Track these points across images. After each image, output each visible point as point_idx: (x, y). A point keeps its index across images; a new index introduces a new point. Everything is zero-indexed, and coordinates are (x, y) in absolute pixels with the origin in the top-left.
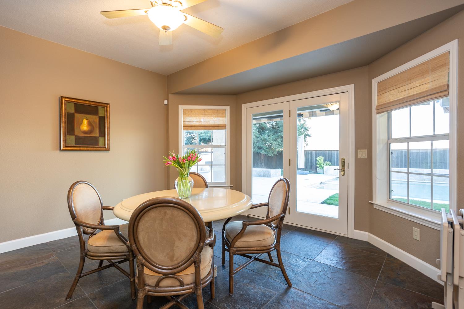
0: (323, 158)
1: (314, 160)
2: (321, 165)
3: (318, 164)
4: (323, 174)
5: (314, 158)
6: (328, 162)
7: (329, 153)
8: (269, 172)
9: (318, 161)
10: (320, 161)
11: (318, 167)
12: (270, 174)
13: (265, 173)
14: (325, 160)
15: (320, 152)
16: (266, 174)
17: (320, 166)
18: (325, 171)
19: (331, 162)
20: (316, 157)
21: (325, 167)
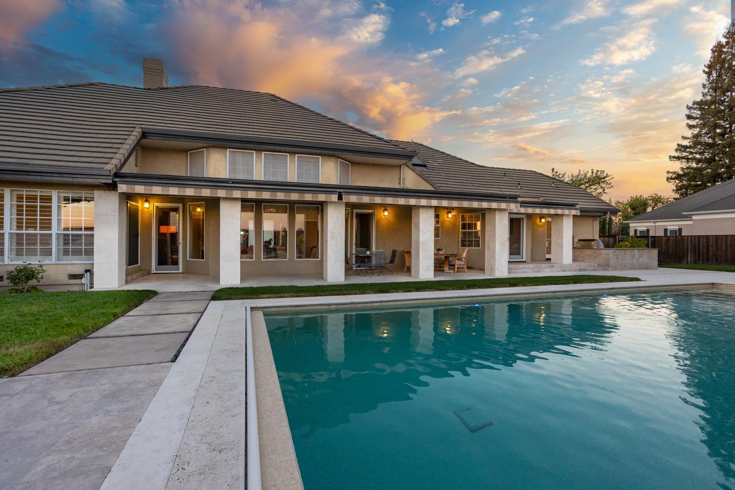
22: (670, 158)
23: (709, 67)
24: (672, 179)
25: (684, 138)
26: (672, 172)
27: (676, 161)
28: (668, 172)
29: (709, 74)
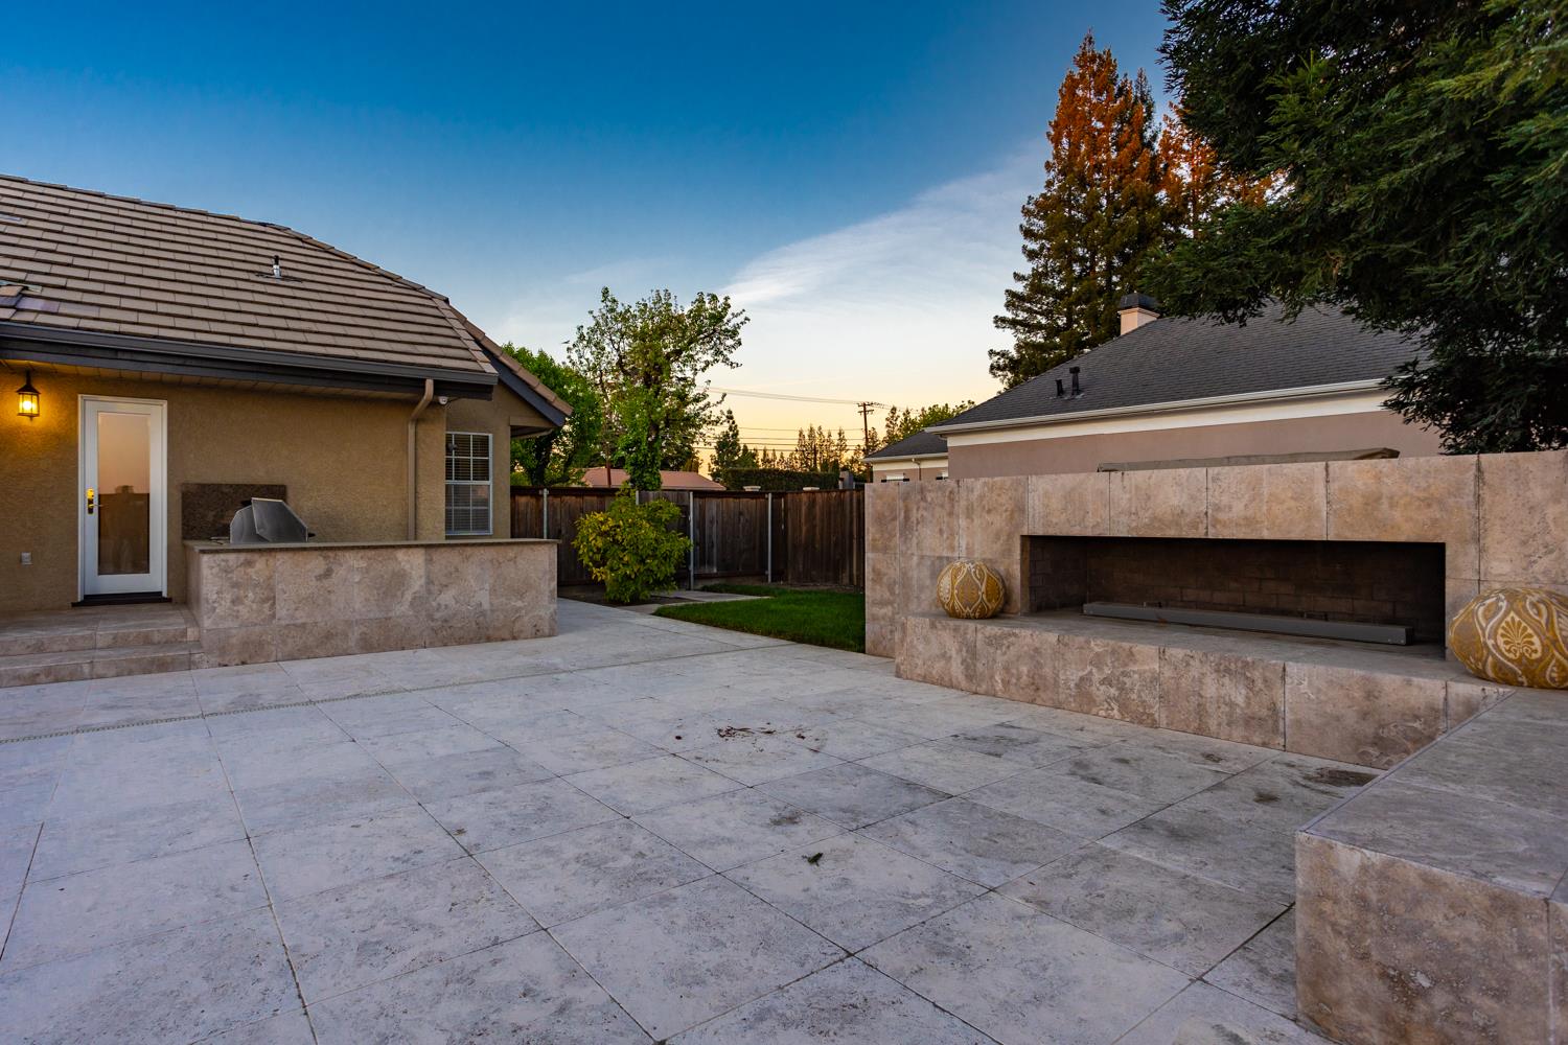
22: (996, 322)
23: (1056, 126)
24: (999, 368)
25: (1018, 277)
26: (998, 353)
27: (1006, 330)
28: (992, 353)
29: (1056, 141)
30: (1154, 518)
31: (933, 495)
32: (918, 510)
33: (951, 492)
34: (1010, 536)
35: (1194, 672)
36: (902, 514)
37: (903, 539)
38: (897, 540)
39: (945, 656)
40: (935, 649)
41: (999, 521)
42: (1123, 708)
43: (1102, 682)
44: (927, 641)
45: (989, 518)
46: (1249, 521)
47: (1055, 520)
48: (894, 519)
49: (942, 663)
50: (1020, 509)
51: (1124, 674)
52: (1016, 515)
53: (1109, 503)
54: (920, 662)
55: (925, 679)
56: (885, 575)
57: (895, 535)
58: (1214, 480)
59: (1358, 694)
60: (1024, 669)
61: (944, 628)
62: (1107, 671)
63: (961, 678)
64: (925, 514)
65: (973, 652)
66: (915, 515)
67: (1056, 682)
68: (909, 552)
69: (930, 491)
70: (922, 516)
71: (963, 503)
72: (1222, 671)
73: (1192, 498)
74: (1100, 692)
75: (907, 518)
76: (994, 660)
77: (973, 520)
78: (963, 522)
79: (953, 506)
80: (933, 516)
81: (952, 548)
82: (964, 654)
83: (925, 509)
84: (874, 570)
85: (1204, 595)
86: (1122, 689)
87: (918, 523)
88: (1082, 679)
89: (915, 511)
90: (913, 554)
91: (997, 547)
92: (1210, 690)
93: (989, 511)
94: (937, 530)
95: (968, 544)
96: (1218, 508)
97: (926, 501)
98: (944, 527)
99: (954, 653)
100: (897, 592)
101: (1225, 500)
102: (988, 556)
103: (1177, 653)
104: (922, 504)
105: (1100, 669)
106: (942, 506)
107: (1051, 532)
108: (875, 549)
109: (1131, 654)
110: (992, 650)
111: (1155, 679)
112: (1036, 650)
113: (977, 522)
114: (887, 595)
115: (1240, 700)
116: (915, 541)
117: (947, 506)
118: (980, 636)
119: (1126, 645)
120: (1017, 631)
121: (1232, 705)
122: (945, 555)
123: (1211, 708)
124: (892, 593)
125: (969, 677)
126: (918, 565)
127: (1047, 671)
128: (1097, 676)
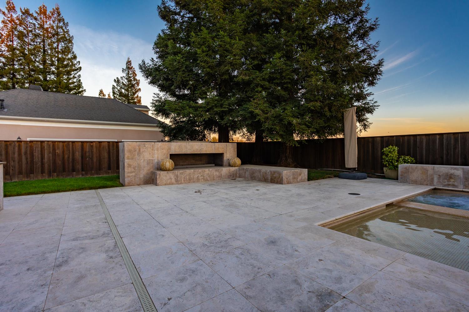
0: (396, 149)
1: (380, 153)
2: (392, 162)
3: (387, 161)
4: (397, 179)
5: (379, 149)
6: (407, 158)
7: (409, 141)
8: (280, 174)
9: (387, 155)
10: (390, 154)
11: (386, 166)
12: (282, 177)
13: (275, 175)
14: (400, 153)
15: (390, 138)
16: (275, 178)
17: (389, 164)
18: (402, 175)
19: (414, 156)
20: (382, 149)
21: (402, 166)
30: (193, 150)
31: (148, 145)
32: (143, 149)
33: (153, 145)
34: (167, 154)
35: (213, 172)
36: (138, 150)
37: (138, 156)
38: (136, 156)
39: (171, 179)
40: (168, 177)
41: (165, 151)
42: (204, 179)
43: (201, 176)
44: (166, 176)
45: (163, 151)
46: (206, 151)
47: (177, 151)
48: (135, 151)
49: (170, 180)
50: (170, 149)
51: (204, 174)
52: (169, 150)
53: (186, 148)
54: (164, 181)
55: (166, 185)
56: (132, 165)
57: (136, 155)
58: (202, 145)
59: (229, 170)
60: (188, 177)
61: (170, 173)
62: (201, 174)
63: (175, 182)
64: (145, 150)
65: (177, 176)
66: (142, 150)
67: (193, 178)
68: (140, 159)
69: (147, 145)
70: (144, 150)
71: (156, 147)
72: (216, 171)
73: (199, 147)
74: (201, 178)
75: (139, 151)
76: (182, 177)
77: (158, 151)
78: (156, 152)
79: (153, 148)
80: (147, 150)
81: (153, 157)
82: (175, 177)
83: (145, 149)
84: (128, 164)
85: (200, 163)
86: (204, 177)
87: (143, 152)
88: (198, 176)
89: (142, 149)
90: (141, 159)
91: (165, 156)
92: (215, 174)
93: (162, 149)
94: (149, 153)
95: (157, 156)
96: (202, 149)
97: (145, 147)
98: (151, 153)
99: (173, 177)
100: (136, 169)
101: (203, 148)
102: (162, 158)
103: (211, 169)
104: (144, 148)
105: (200, 174)
106: (150, 148)
107: (176, 153)
108: (128, 159)
109: (205, 171)
110: (181, 175)
111: (208, 174)
112: (190, 173)
113: (159, 151)
114: (133, 170)
115: (218, 174)
116: (142, 156)
117: (152, 148)
118: (179, 173)
119: (204, 170)
120: (186, 171)
121: (217, 175)
122: (151, 159)
123: (215, 176)
124: (135, 169)
125: (176, 181)
126: (143, 162)
127: (192, 177)
128: (200, 175)
